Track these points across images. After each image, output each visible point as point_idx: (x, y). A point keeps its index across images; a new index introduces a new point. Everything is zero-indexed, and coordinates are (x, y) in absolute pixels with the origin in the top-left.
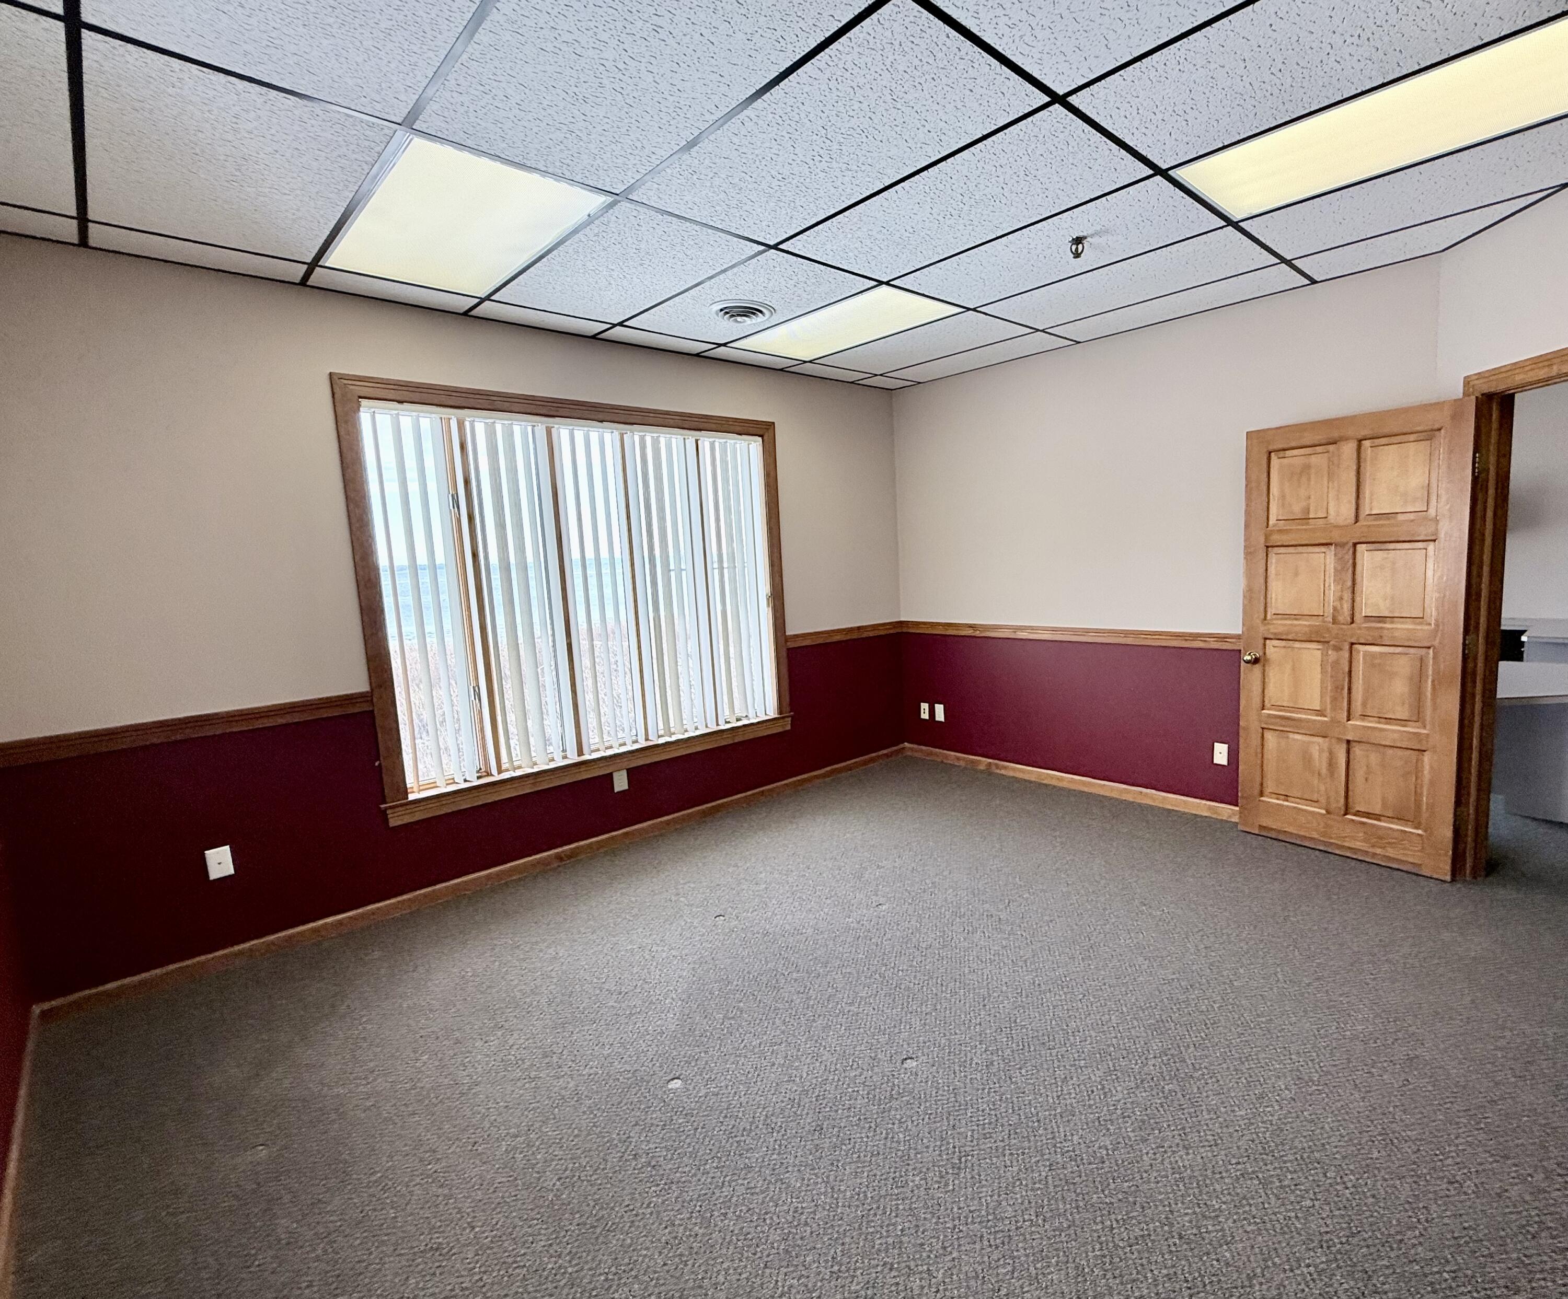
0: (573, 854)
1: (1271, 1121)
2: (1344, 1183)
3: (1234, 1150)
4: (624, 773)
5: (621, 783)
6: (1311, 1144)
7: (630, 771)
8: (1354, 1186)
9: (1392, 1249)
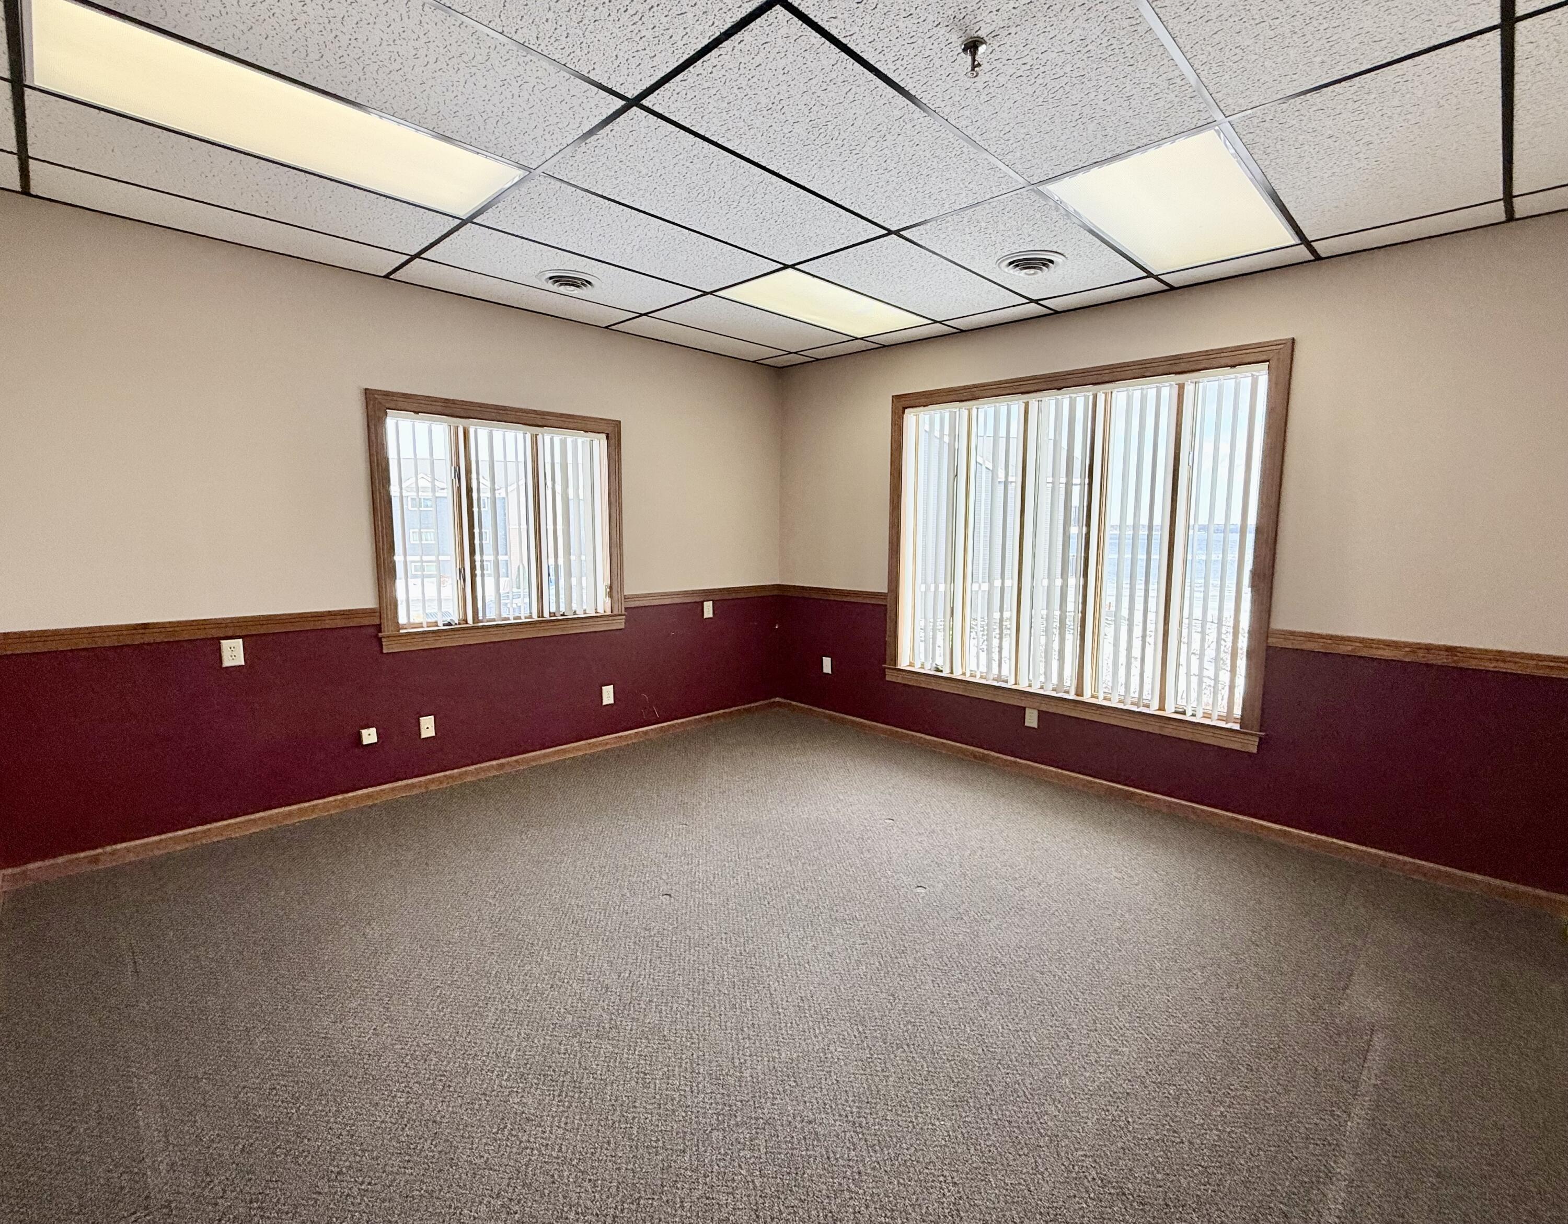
0: (984, 758)
1: (493, 1072)
2: (403, 1091)
3: (480, 1035)
4: (1036, 713)
5: (1032, 720)
6: (452, 1089)
7: (1042, 715)
8: (395, 1096)
9: (336, 1090)
